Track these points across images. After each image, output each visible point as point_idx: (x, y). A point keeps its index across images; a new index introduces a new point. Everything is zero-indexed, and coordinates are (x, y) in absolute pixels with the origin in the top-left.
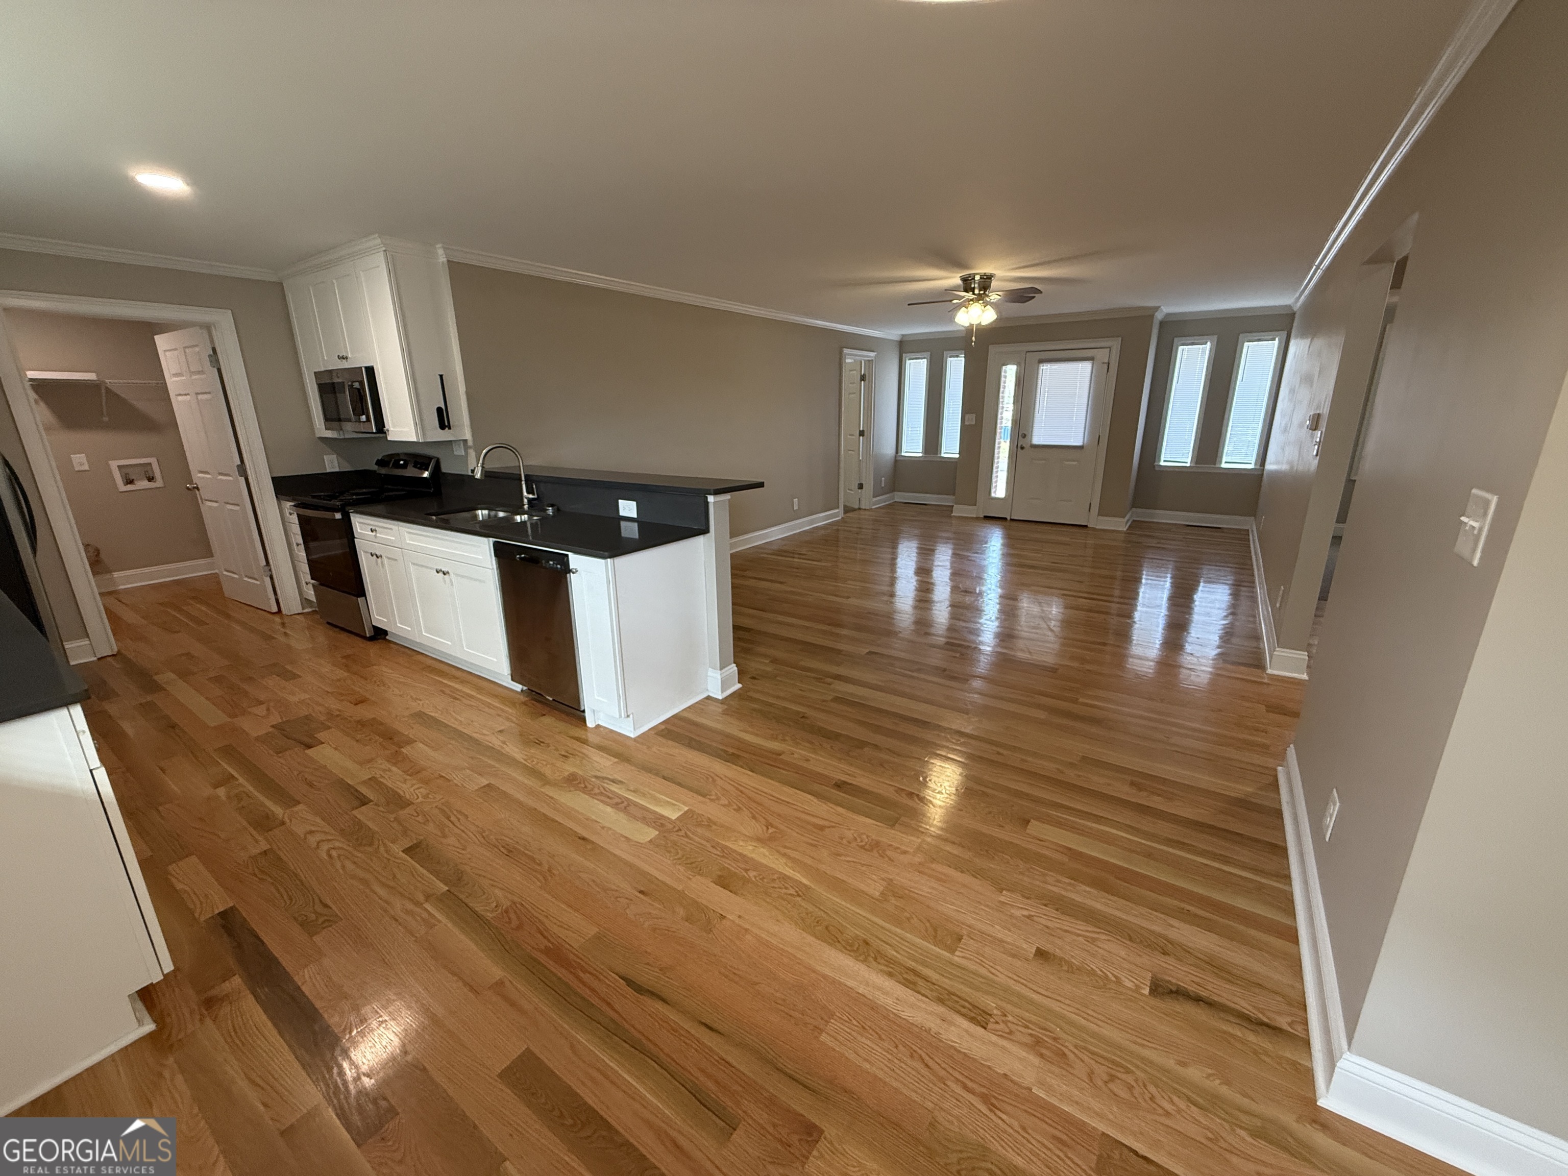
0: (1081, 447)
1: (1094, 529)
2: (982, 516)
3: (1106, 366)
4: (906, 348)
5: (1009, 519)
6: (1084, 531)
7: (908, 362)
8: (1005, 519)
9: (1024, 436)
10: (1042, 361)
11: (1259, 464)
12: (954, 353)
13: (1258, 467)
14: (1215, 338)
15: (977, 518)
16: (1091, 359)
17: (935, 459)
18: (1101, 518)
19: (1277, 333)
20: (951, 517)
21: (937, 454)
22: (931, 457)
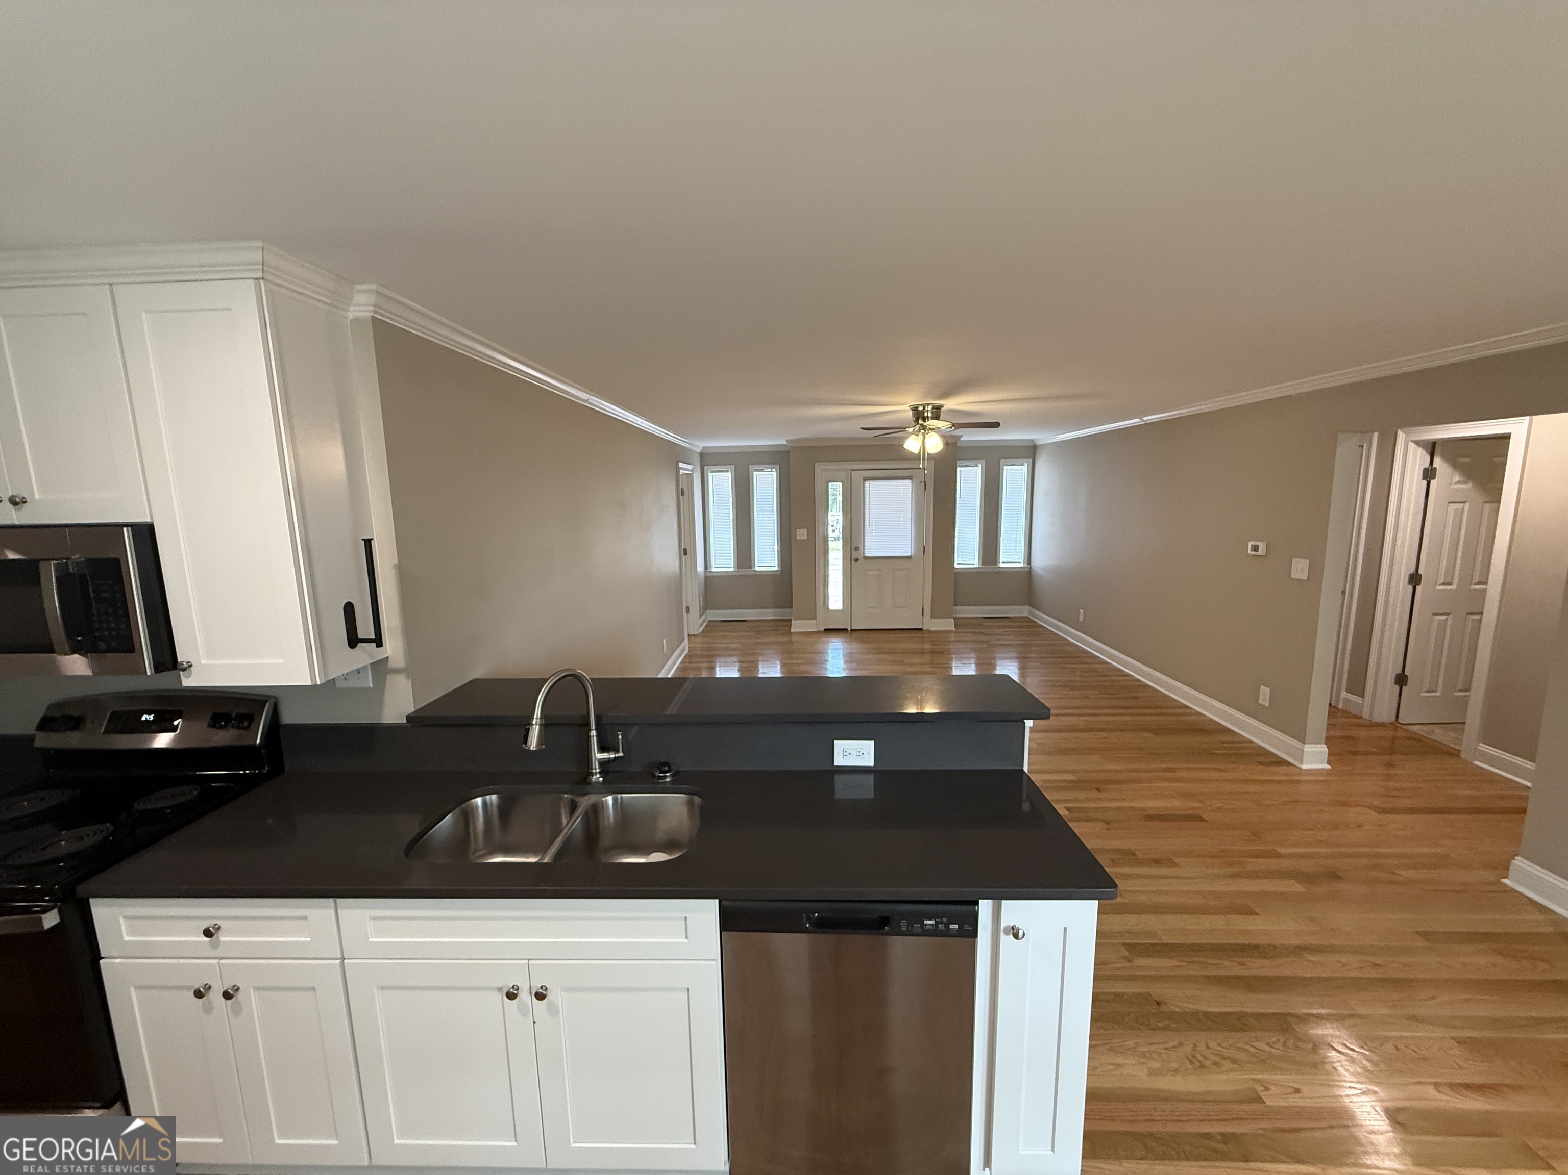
0: (909, 558)
1: (929, 632)
2: (822, 629)
3: (923, 484)
4: (707, 460)
5: (849, 629)
6: (919, 634)
7: (710, 474)
8: (846, 630)
9: (857, 549)
10: (866, 479)
11: (1026, 561)
12: (761, 467)
13: (1026, 565)
14: (984, 461)
15: (819, 632)
16: (910, 478)
17: (748, 573)
18: (934, 620)
19: (1025, 460)
20: (791, 633)
21: (751, 568)
22: (744, 572)
